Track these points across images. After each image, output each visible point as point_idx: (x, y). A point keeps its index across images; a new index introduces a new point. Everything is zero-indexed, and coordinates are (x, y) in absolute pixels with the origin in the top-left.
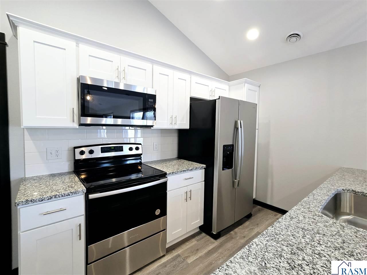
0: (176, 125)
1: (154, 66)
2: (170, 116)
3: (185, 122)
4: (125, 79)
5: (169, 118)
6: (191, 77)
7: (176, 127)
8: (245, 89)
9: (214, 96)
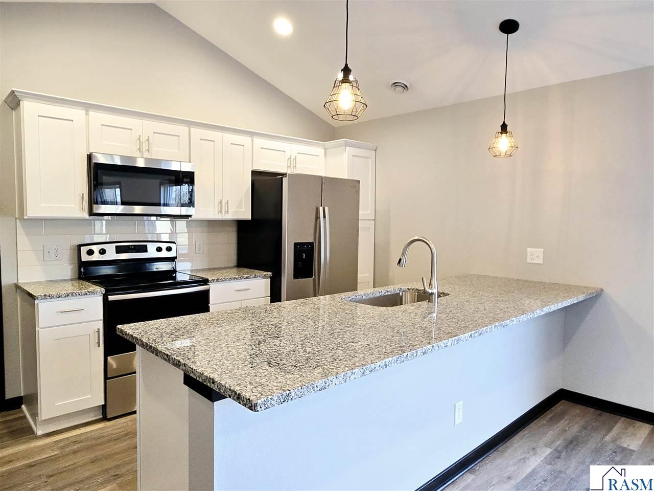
0: (228, 213)
1: (191, 129)
2: (218, 201)
3: (243, 210)
4: (149, 152)
5: (217, 203)
6: (252, 140)
7: (229, 216)
8: (346, 155)
9: (294, 167)
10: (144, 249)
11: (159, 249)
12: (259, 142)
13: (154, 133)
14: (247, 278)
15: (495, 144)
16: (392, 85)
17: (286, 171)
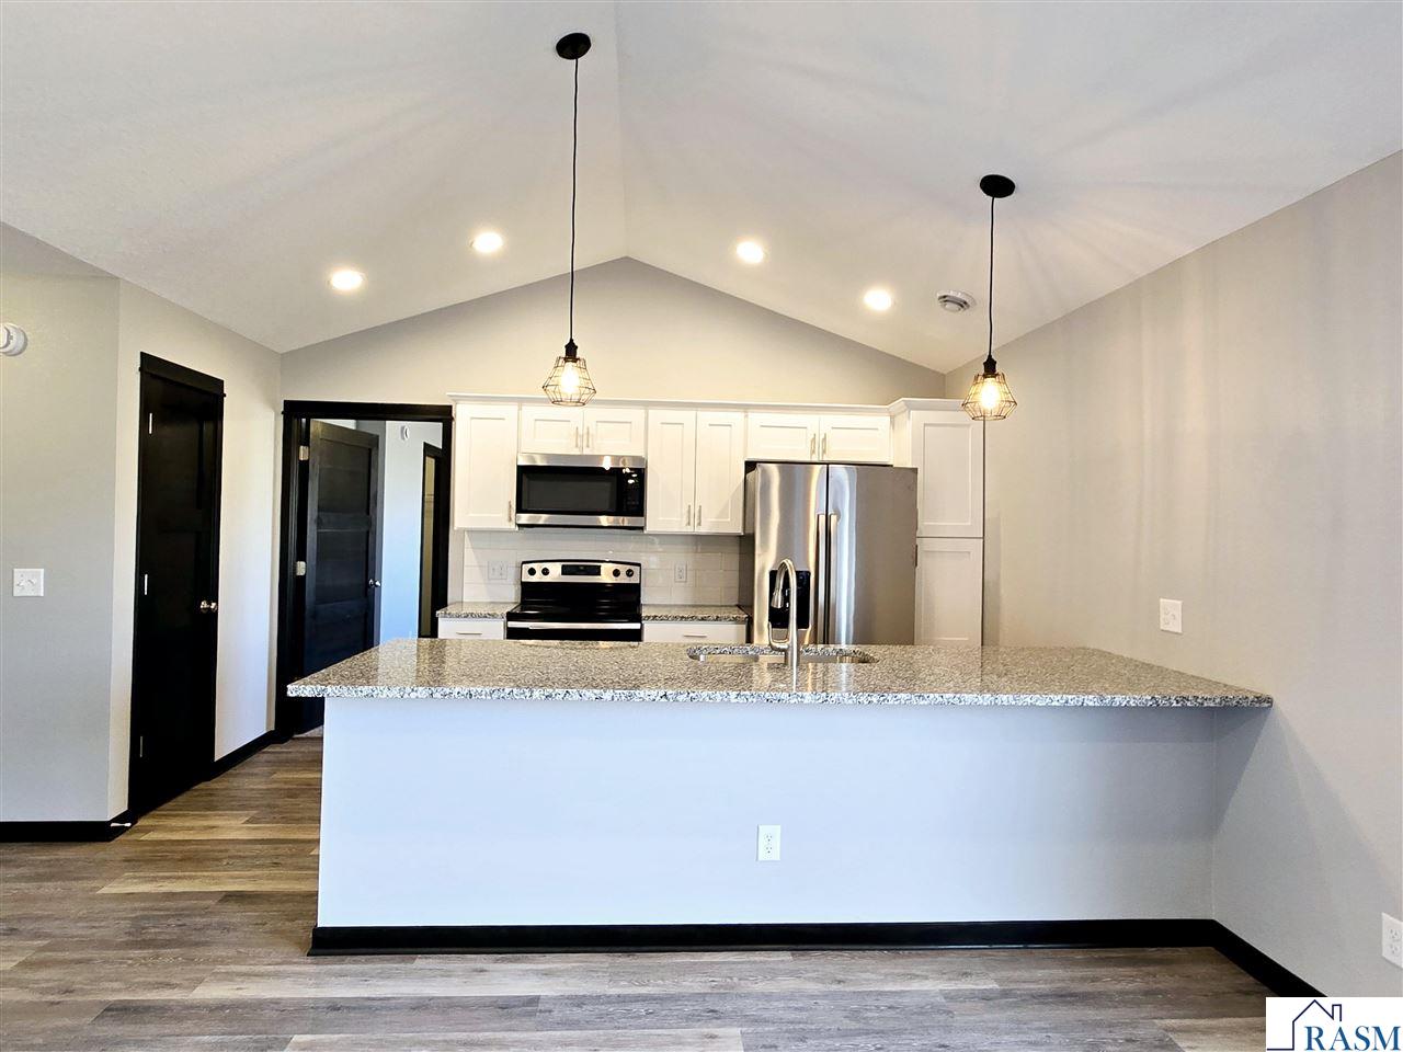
0: (701, 525)
1: (650, 411)
2: (686, 507)
3: (729, 520)
4: (588, 447)
5: (685, 510)
6: (746, 416)
7: (703, 530)
8: (909, 424)
9: (824, 452)
10: (596, 571)
11: (616, 573)
12: (757, 418)
13: (595, 421)
14: (703, 619)
15: (976, 397)
16: (940, 298)
17: (808, 459)
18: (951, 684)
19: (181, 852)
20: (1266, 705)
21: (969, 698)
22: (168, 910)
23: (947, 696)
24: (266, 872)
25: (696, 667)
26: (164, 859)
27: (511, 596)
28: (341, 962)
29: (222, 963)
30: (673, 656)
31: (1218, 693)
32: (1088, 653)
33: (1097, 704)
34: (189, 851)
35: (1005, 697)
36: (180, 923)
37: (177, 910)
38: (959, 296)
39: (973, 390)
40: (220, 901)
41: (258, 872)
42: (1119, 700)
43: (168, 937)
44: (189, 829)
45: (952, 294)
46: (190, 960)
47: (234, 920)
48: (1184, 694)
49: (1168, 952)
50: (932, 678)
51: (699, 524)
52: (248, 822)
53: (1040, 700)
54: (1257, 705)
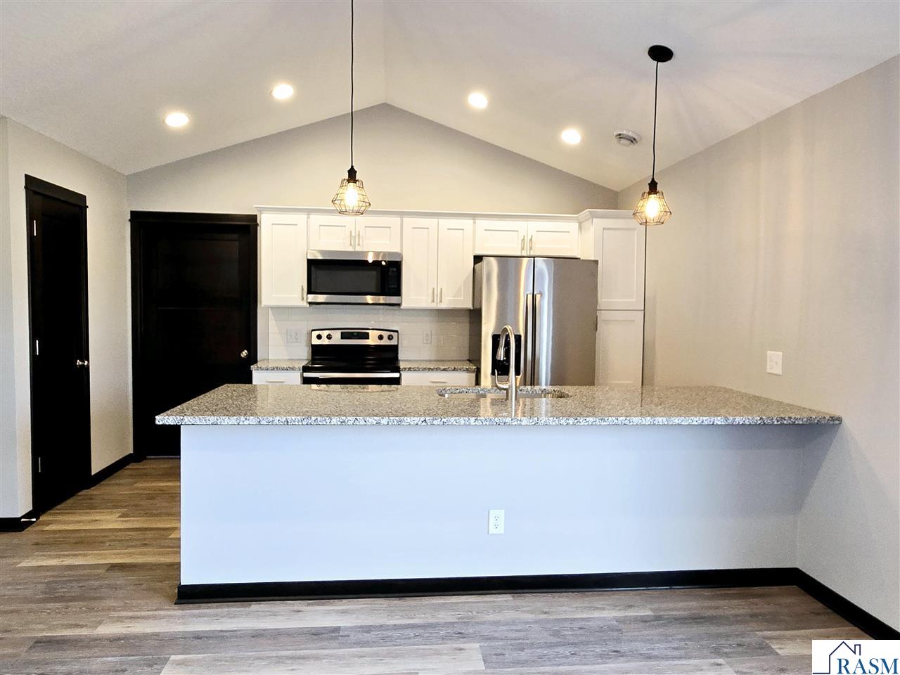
1: (404, 219)
2: (432, 289)
3: (462, 298)
4: (360, 245)
5: (430, 292)
6: (475, 223)
7: (444, 306)
8: (592, 229)
9: (531, 248)
11: (380, 338)
12: (483, 224)
13: (366, 227)
14: (444, 370)
15: (643, 208)
16: (616, 136)
17: (519, 254)
18: (623, 411)
19: (74, 538)
20: (837, 422)
21: (636, 420)
22: (70, 576)
23: (621, 418)
24: (139, 550)
25: (444, 401)
26: (61, 543)
27: (304, 355)
28: (199, 608)
29: (114, 610)
30: (427, 395)
31: (805, 415)
32: (717, 390)
33: (723, 423)
34: (81, 537)
35: (660, 419)
36: (80, 585)
37: (77, 576)
38: (630, 134)
39: (641, 203)
40: (108, 570)
41: (132, 550)
42: (739, 420)
43: (73, 594)
44: (79, 522)
45: (625, 132)
46: (91, 609)
47: (119, 582)
48: (782, 416)
49: (766, 589)
50: (610, 407)
51: (441, 301)
52: (120, 517)
53: (685, 421)
54: (832, 422)
